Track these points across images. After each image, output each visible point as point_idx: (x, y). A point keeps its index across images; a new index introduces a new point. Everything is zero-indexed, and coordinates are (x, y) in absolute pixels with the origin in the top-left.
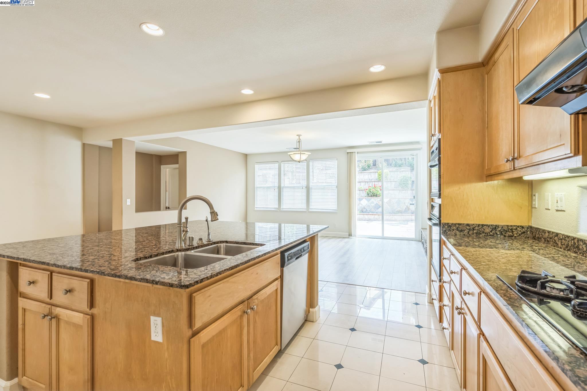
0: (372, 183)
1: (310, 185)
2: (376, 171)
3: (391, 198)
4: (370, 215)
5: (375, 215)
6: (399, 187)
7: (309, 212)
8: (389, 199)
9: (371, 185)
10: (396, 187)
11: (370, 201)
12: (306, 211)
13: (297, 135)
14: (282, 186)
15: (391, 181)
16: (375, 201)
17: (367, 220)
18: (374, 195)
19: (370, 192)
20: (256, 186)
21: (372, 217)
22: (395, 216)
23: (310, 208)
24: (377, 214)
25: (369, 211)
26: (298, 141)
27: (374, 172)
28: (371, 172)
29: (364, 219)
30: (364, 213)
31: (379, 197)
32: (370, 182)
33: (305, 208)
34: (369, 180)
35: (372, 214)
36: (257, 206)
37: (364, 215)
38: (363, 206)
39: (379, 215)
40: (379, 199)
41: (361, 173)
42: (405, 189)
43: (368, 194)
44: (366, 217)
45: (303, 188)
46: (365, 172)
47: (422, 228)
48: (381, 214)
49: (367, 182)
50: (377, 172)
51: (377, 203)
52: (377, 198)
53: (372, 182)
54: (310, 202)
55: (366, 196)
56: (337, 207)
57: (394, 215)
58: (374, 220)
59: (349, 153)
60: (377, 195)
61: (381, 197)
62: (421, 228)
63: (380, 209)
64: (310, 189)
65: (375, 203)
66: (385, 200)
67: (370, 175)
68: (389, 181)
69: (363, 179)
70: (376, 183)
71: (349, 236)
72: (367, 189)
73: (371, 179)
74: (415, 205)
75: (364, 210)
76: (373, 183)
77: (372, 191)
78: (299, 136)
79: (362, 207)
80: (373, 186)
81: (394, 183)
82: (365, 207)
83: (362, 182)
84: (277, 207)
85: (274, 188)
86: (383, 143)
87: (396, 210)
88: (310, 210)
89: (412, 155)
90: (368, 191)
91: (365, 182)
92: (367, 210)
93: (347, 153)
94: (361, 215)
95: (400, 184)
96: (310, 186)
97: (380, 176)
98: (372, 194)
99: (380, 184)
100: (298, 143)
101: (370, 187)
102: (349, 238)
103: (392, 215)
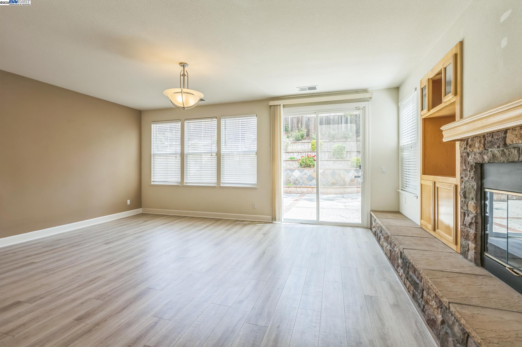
0: (305, 154)
1: (222, 151)
2: (309, 141)
3: (325, 169)
4: (303, 187)
5: (308, 187)
6: (333, 157)
7: (220, 187)
8: (323, 170)
9: (304, 156)
10: (330, 158)
11: (303, 173)
12: (216, 186)
13: (180, 63)
14: (185, 152)
15: (324, 152)
16: (309, 172)
17: (300, 193)
18: (307, 166)
19: (303, 162)
20: (152, 153)
21: (305, 190)
22: (330, 189)
23: (222, 182)
24: (311, 186)
25: (302, 183)
26: (182, 73)
27: (307, 142)
28: (304, 143)
29: (296, 192)
30: (296, 185)
31: (312, 168)
32: (303, 152)
33: (215, 182)
34: (303, 150)
35: (305, 186)
36: (155, 180)
37: (296, 187)
38: (296, 177)
39: (312, 188)
40: (312, 171)
41: (294, 143)
42: (340, 159)
43: (301, 165)
44: (299, 190)
45: (212, 155)
46: (298, 143)
47: (371, 210)
48: (316, 186)
49: (300, 152)
50: (311, 142)
51: (310, 175)
52: (310, 169)
53: (305, 152)
54: (222, 174)
55: (298, 167)
56: (256, 180)
57: (328, 187)
58: (307, 194)
59: (272, 105)
60: (310, 166)
61: (315, 168)
62: (369, 210)
63: (314, 182)
64: (222, 156)
65: (308, 175)
66: (320, 171)
67: (303, 145)
68: (323, 152)
69: (297, 150)
70: (309, 153)
71: (272, 220)
72: (300, 159)
73: (304, 149)
74: (362, 177)
75: (297, 182)
76: (307, 153)
77: (305, 161)
78: (184, 66)
79: (294, 178)
80: (307, 156)
81: (327, 153)
82: (298, 179)
83: (296, 152)
84: (180, 180)
85: (175, 155)
86: (318, 90)
87: (331, 182)
88: (222, 185)
89: (358, 108)
90: (300, 161)
91: (298, 152)
92: (299, 182)
93: (270, 106)
94: (293, 188)
95: (334, 154)
96: (222, 153)
97: (313, 146)
98: (305, 164)
99: (314, 154)
100: (182, 77)
101: (303, 158)
102: (272, 223)
103: (327, 188)
